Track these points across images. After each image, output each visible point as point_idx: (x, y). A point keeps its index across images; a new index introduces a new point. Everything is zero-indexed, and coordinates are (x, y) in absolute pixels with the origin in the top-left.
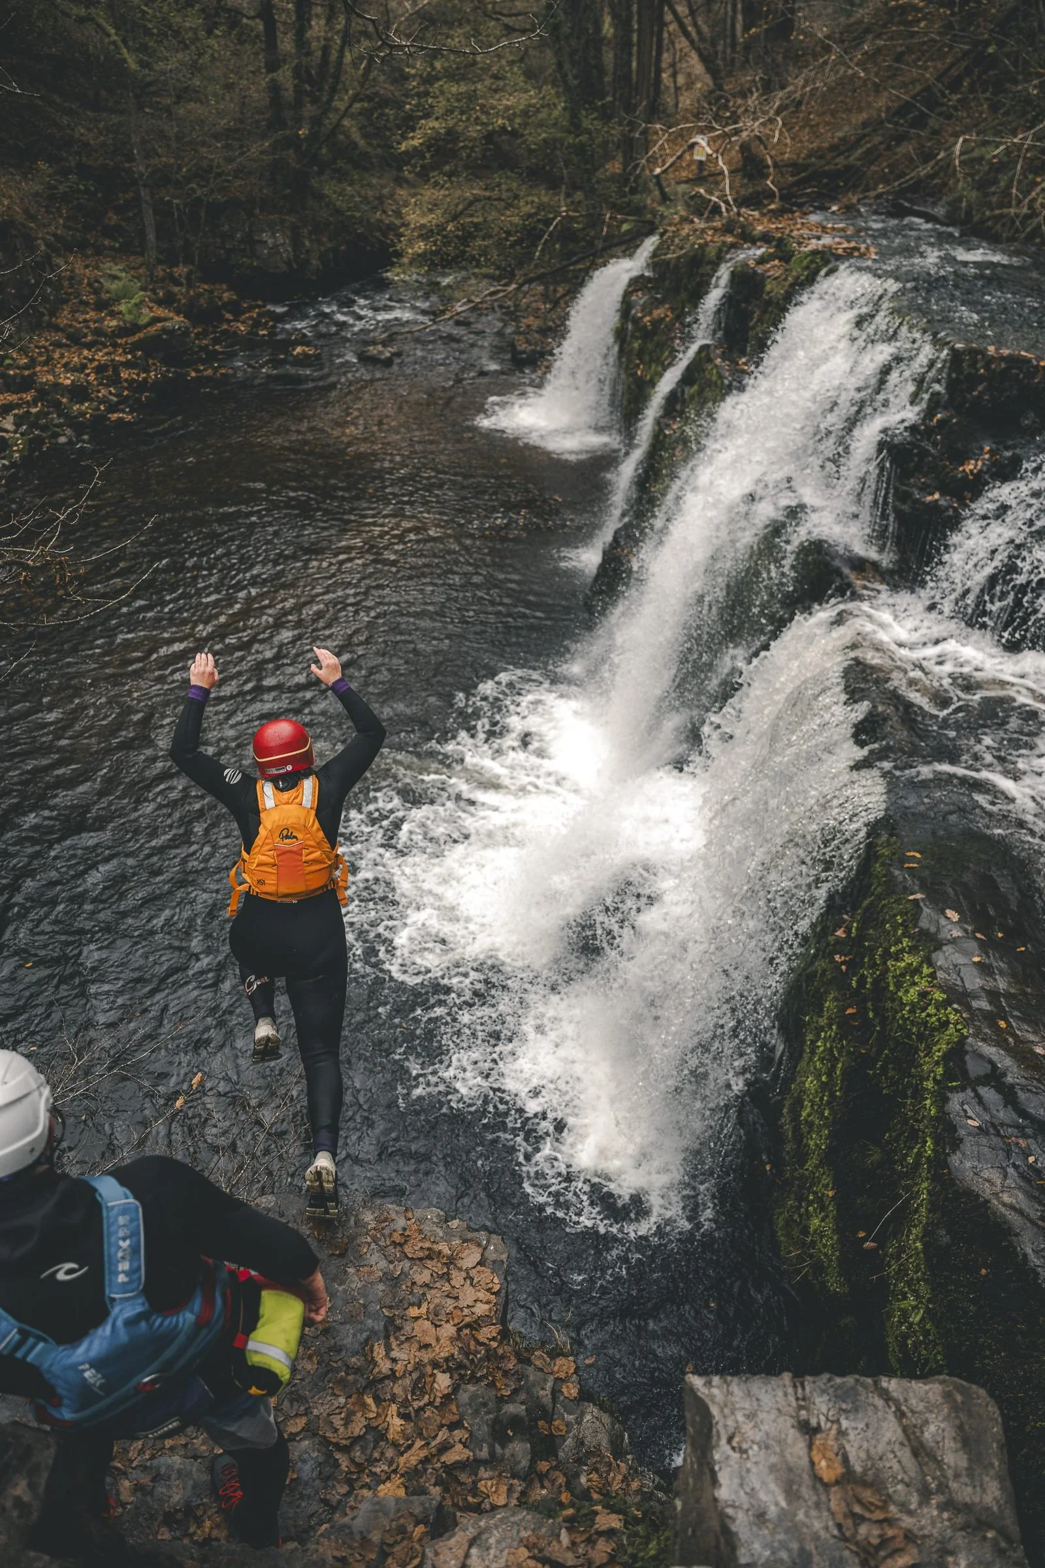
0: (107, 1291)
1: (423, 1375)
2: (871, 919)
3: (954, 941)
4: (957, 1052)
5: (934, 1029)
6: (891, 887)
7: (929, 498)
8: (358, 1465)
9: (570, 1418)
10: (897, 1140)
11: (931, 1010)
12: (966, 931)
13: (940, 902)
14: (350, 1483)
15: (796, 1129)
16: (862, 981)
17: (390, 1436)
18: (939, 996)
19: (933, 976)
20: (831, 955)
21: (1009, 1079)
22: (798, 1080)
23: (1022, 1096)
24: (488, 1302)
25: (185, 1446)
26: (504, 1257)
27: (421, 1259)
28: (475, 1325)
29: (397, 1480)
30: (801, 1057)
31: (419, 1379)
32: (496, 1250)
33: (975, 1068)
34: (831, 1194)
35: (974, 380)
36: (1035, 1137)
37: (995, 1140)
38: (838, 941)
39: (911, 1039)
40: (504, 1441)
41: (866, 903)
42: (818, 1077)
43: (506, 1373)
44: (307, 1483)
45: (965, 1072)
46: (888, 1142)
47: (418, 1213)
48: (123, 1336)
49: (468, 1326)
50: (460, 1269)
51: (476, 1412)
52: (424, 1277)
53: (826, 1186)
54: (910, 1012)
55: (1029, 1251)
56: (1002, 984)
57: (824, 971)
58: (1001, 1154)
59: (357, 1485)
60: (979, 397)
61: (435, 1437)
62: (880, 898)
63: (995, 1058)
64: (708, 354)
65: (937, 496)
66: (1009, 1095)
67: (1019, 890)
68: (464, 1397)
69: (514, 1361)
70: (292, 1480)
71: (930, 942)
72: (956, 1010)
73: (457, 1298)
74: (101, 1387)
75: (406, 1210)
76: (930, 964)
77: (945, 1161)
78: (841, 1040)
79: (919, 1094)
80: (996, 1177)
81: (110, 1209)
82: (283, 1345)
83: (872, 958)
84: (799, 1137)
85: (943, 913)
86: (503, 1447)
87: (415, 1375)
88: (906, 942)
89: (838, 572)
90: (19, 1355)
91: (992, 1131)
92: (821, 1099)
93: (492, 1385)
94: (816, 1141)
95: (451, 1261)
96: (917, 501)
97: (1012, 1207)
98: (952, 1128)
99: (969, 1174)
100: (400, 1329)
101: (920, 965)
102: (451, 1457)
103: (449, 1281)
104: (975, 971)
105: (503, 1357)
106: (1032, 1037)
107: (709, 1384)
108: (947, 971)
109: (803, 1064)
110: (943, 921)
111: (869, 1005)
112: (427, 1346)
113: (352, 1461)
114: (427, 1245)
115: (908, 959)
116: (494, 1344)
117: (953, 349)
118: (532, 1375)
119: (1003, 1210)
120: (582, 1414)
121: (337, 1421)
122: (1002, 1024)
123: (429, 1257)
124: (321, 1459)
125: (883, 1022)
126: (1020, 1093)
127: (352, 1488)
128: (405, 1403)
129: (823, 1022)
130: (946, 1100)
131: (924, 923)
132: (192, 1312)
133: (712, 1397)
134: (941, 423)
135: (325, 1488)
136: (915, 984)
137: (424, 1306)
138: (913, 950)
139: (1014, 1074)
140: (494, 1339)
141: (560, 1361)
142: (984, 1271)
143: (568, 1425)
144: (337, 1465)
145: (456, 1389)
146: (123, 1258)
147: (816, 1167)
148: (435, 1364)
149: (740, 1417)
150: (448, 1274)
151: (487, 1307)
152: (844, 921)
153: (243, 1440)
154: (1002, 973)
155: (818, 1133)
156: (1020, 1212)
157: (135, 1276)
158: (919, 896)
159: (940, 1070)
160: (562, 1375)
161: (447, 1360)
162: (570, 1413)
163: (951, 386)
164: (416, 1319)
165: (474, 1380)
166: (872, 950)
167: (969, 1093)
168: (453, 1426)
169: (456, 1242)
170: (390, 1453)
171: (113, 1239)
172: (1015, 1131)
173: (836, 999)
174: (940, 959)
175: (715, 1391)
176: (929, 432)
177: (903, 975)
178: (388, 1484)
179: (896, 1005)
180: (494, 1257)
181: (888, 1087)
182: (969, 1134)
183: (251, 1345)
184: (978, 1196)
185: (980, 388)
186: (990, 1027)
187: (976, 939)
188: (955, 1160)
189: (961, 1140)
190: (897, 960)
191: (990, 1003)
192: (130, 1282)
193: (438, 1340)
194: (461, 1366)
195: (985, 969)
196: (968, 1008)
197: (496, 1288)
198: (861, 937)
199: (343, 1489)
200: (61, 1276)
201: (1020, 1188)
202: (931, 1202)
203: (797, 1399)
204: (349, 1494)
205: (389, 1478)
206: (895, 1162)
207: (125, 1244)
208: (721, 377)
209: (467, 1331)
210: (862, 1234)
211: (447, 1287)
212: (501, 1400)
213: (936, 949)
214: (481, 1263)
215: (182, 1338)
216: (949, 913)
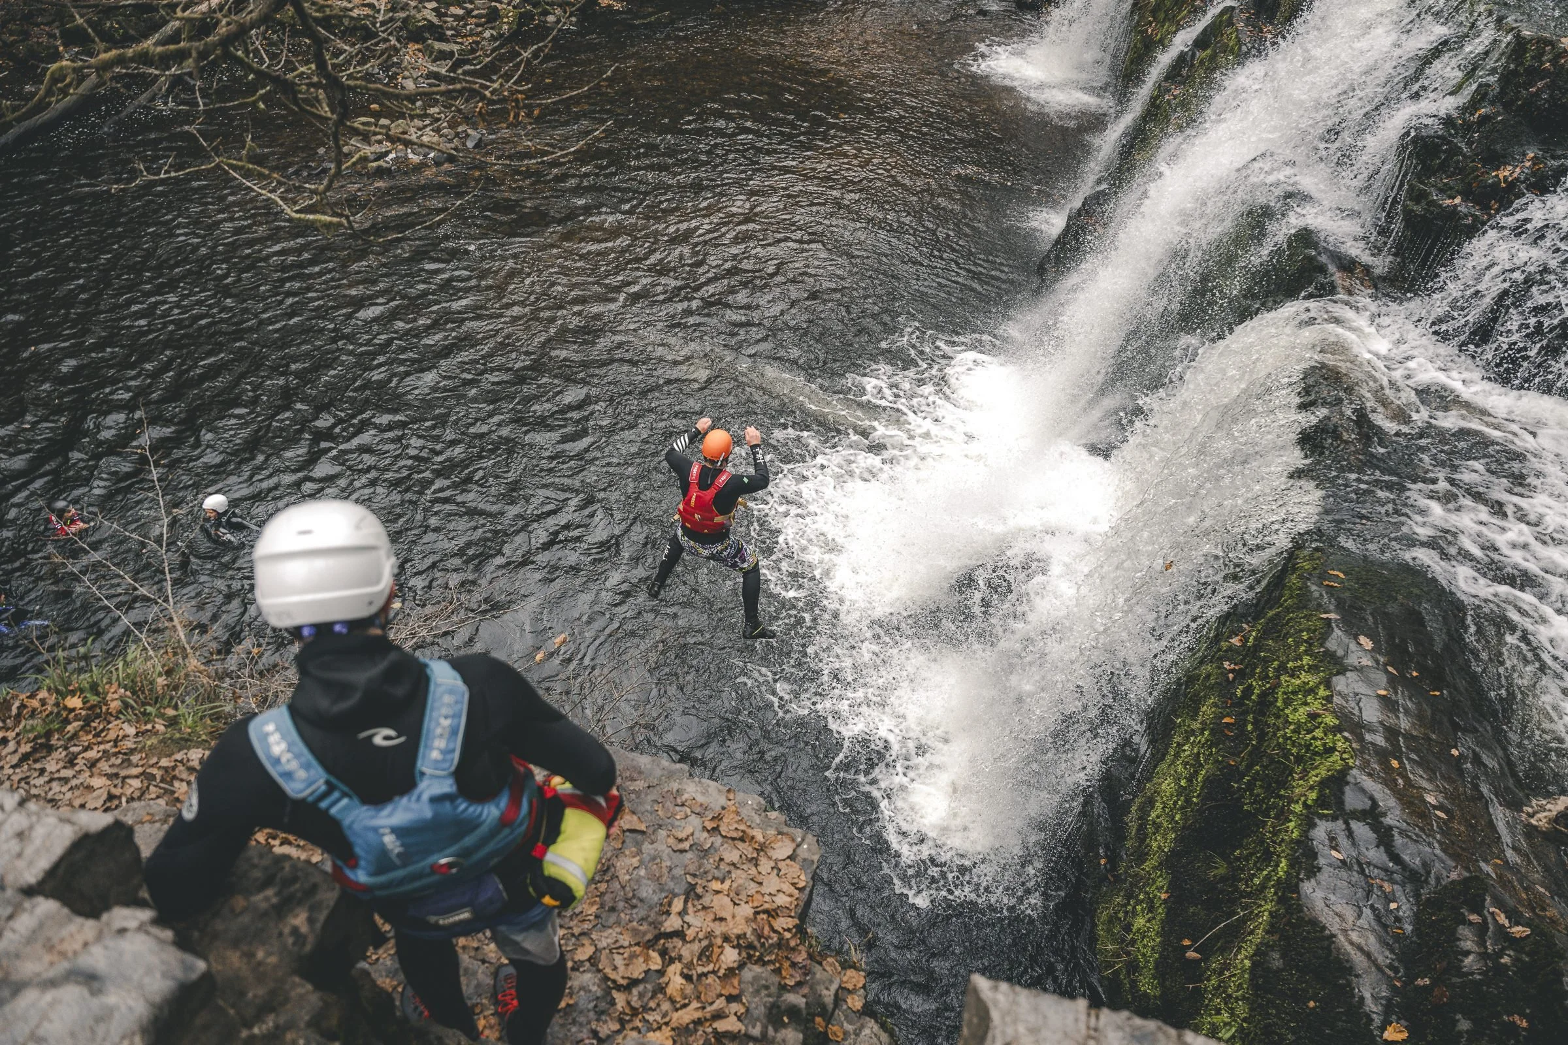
0: (419, 763)
1: (711, 945)
2: (1274, 630)
3: (1359, 669)
4: (1337, 781)
5: (1316, 754)
6: (1303, 600)
7: (1448, 202)
8: (633, 1009)
9: (849, 1027)
10: (1247, 859)
11: (1318, 733)
12: (1377, 662)
13: (1353, 627)
14: (622, 1022)
15: (1141, 828)
16: (1248, 690)
17: (669, 991)
18: (1330, 720)
19: (1329, 699)
20: (1221, 659)
21: (1388, 820)
22: (1155, 780)
23: (1398, 840)
24: (791, 896)
25: (477, 949)
26: (816, 858)
27: (733, 839)
28: (772, 913)
29: (666, 1031)
30: (1163, 758)
31: (707, 948)
32: (809, 849)
33: (1352, 801)
34: (1163, 896)
35: (1534, 73)
36: (1403, 885)
37: (1356, 877)
38: (1231, 648)
39: (1288, 759)
40: (779, 1025)
41: (1271, 613)
42: (1177, 780)
43: (794, 965)
44: (581, 1012)
45: (1341, 803)
46: (1238, 859)
47: (740, 796)
48: (428, 813)
49: (766, 912)
50: (770, 858)
51: (757, 992)
52: (732, 855)
53: (1159, 889)
54: (1294, 731)
55: (1367, 995)
56: (1404, 723)
57: (1208, 676)
58: (1360, 893)
59: (628, 1026)
60: (1537, 94)
61: (712, 1004)
62: (1288, 610)
63: (1378, 796)
64: (1231, 17)
65: (1457, 201)
66: (1384, 837)
67: (1448, 633)
68: (748, 973)
69: (804, 955)
70: (568, 1005)
71: (1335, 665)
72: (1346, 739)
73: (761, 884)
74: (399, 855)
75: (729, 791)
76: (1328, 685)
77: (1297, 886)
78: (1210, 747)
79: (1283, 815)
80: (1349, 913)
81: (437, 685)
82: (581, 862)
83: (1265, 669)
84: (1142, 836)
85: (1356, 637)
86: (776, 1031)
87: (705, 943)
88: (1306, 660)
89: (1322, 269)
90: (323, 805)
91: (1356, 867)
92: (1175, 803)
93: (777, 971)
94: (1161, 843)
95: (762, 848)
96: (1433, 203)
97: (1359, 948)
98: (1313, 855)
99: (1319, 904)
100: (699, 897)
101: (1317, 686)
102: (722, 1026)
103: (756, 865)
104: (1375, 704)
105: (793, 949)
106: (1425, 784)
107: (996, 988)
108: (1345, 697)
109: (1163, 766)
110: (1353, 646)
111: (1250, 718)
112: (722, 919)
113: (628, 1003)
114: (742, 827)
115: (1305, 677)
116: (788, 935)
117: (1518, 37)
118: (819, 974)
119: (1349, 948)
120: (862, 1027)
121: (619, 960)
122: (1395, 764)
123: (742, 839)
124: (599, 993)
125: (1262, 737)
126: (1397, 836)
127: (623, 1028)
128: (690, 965)
129: (1196, 725)
130: (1313, 825)
131: (1331, 644)
132: (497, 806)
133: (996, 1002)
134: (1485, 119)
135: (598, 1020)
136: (1306, 704)
137: (728, 883)
138: (1312, 669)
139: (1394, 817)
140: (789, 930)
141: (851, 973)
142: (1312, 1004)
143: (846, 1033)
144: (613, 1003)
145: (742, 965)
146: (441, 736)
147: (1155, 868)
148: (726, 939)
149: (1021, 1029)
150: (756, 859)
151: (789, 899)
152: (1243, 630)
153: (527, 952)
154: (1407, 712)
155: (1163, 836)
156: (1368, 955)
157: (449, 757)
158: (1332, 616)
159: (1313, 795)
160: (850, 987)
161: (738, 937)
162: (850, 1023)
163: (1507, 78)
164: (717, 892)
165: (761, 961)
166: (1266, 662)
167: (1340, 823)
168: (731, 999)
169: (772, 832)
170: (666, 1006)
171: (435, 714)
172: (1382, 874)
173: (1215, 705)
174: (1340, 683)
175: (1000, 997)
176: (1467, 127)
177: (1294, 693)
178: (658, 1034)
179: (1279, 723)
180: (806, 855)
181: (1251, 804)
182: (1330, 865)
183: (549, 856)
184: (1324, 928)
185: (1540, 84)
186: (1380, 764)
187: (1387, 672)
188: (1307, 887)
189: (1319, 869)
190: (1292, 676)
191: (1387, 739)
192: (444, 761)
193: (734, 917)
194: (751, 946)
195: (1388, 704)
196: (1361, 739)
197: (802, 884)
198: (1258, 647)
199: (615, 1027)
200: (378, 740)
201: (1373, 931)
202: (1272, 925)
203: (1088, 1028)
204: (618, 1032)
205: (659, 1028)
206: (1241, 880)
207: (446, 723)
208: (1239, 42)
209: (765, 916)
210: (1186, 942)
211: (753, 871)
212: (783, 988)
213: (1338, 673)
214: (791, 858)
215: (484, 829)
216: (1363, 639)
